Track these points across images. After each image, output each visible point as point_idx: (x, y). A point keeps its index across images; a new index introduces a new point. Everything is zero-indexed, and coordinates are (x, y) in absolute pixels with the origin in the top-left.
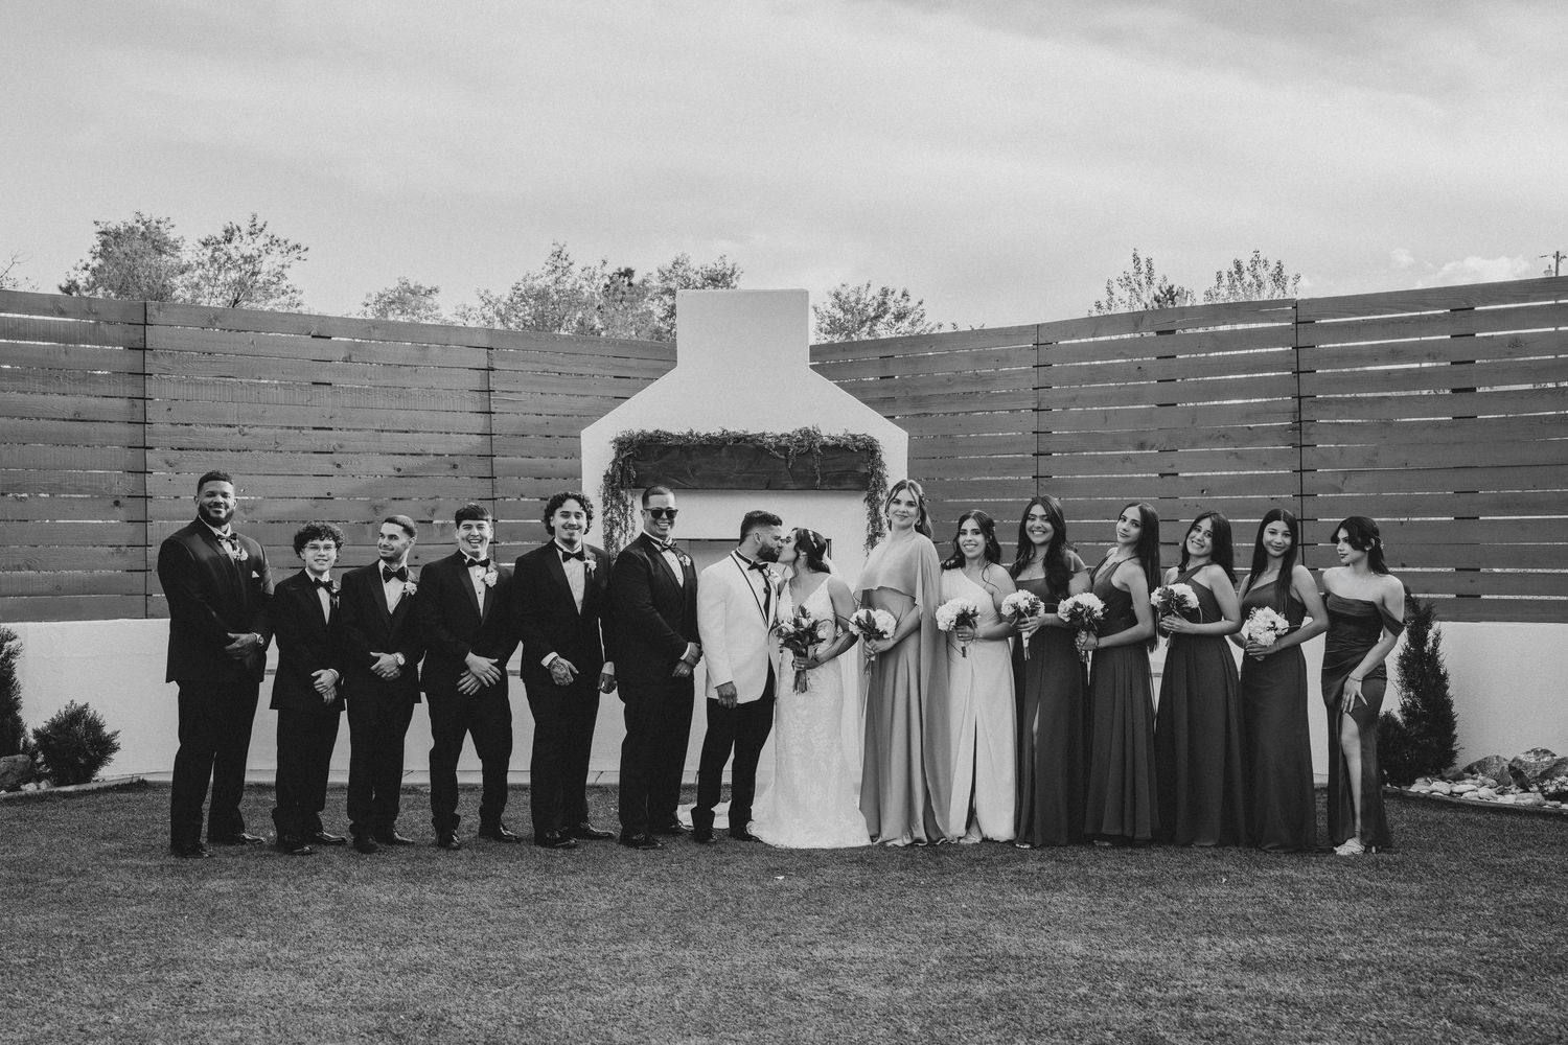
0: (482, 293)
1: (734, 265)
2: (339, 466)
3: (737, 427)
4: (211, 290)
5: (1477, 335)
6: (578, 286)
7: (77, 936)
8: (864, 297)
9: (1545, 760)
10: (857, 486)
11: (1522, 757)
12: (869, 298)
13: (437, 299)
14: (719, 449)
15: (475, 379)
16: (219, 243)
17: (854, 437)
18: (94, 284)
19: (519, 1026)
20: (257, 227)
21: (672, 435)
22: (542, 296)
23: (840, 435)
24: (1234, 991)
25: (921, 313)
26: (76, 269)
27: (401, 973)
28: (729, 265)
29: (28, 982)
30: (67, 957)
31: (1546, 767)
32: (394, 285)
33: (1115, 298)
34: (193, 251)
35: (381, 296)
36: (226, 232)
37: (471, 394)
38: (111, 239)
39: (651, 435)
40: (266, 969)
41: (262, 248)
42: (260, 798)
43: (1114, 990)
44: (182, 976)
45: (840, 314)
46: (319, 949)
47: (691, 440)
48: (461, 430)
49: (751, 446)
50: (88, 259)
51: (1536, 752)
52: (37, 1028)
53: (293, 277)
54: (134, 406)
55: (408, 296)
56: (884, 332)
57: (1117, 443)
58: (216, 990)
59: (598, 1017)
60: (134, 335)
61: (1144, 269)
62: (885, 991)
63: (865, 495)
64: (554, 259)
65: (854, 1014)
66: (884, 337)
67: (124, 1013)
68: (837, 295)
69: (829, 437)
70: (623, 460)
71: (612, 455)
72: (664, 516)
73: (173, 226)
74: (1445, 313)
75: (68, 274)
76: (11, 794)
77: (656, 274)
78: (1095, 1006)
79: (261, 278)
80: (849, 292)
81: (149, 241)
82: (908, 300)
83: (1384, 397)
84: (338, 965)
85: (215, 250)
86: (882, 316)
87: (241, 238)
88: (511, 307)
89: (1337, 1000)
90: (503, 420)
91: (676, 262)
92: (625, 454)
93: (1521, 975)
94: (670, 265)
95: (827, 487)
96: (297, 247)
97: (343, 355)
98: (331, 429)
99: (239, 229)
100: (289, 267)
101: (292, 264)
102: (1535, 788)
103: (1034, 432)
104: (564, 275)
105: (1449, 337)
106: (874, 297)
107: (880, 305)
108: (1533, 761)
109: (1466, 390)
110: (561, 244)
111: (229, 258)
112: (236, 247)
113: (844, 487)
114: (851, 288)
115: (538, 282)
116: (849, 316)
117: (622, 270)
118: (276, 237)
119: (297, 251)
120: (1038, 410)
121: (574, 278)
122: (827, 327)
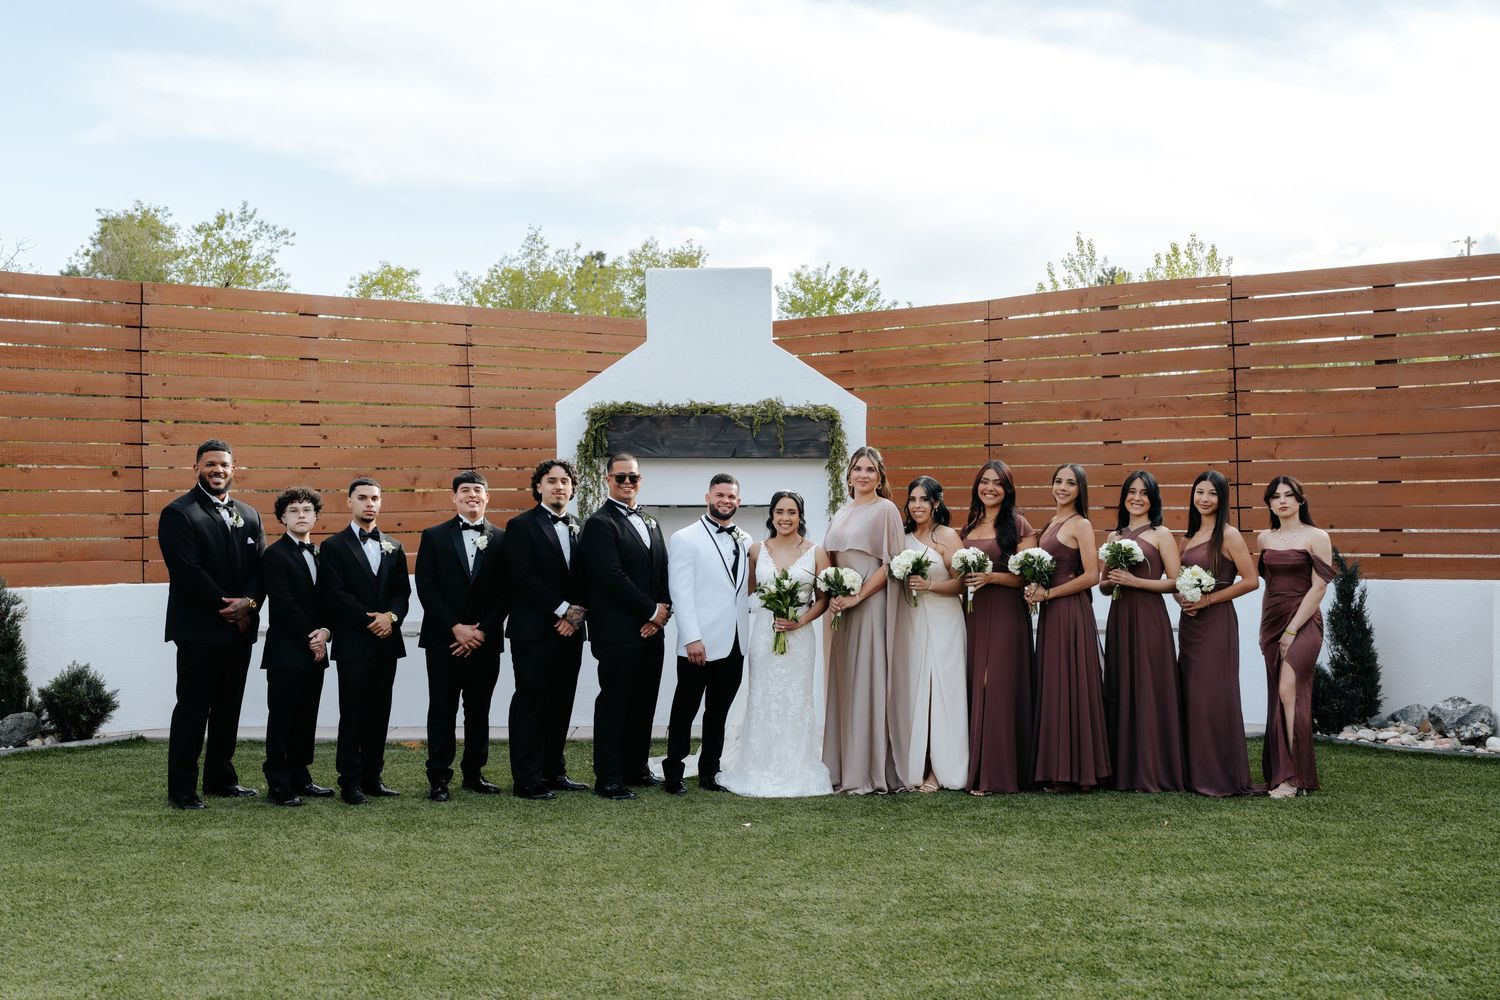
0: (461, 275)
1: (700, 248)
2: (325, 437)
3: (704, 398)
4: (204, 273)
5: (1398, 310)
6: (552, 268)
7: (82, 881)
8: (823, 277)
9: (1462, 707)
10: (818, 454)
11: (1440, 705)
12: (829, 278)
13: (418, 281)
14: (688, 419)
15: (456, 356)
16: (212, 229)
17: (815, 408)
18: (93, 269)
19: (501, 964)
20: (247, 214)
21: (643, 407)
22: (517, 277)
23: (803, 406)
24: (1176, 925)
25: (877, 292)
26: (77, 255)
27: (389, 914)
28: (695, 248)
29: (37, 923)
30: (72, 900)
31: (1462, 714)
32: (376, 268)
33: (1058, 277)
34: (188, 236)
35: (364, 278)
36: (218, 218)
37: (450, 368)
38: (111, 227)
39: (622, 407)
40: (260, 912)
41: (251, 234)
42: (251, 752)
43: (1064, 925)
44: (181, 918)
45: (801, 294)
46: (310, 893)
47: (660, 411)
48: (439, 402)
49: (717, 416)
50: (88, 245)
51: (1453, 700)
52: (47, 966)
54: (131, 381)
55: (392, 278)
56: (842, 309)
57: (1064, 412)
58: (213, 931)
59: (575, 955)
60: (132, 313)
61: (1087, 251)
62: (848, 929)
63: (826, 462)
64: (529, 242)
65: (818, 950)
66: (842, 313)
67: (127, 952)
68: (798, 276)
69: (792, 408)
70: (596, 430)
71: (585, 426)
72: (627, 480)
73: (170, 215)
74: (1368, 290)
75: (70, 259)
76: (18, 749)
77: (627, 258)
78: (1046, 941)
79: (250, 262)
80: (810, 272)
81: (147, 228)
82: (865, 280)
83: (1314, 369)
84: (328, 908)
85: (208, 236)
86: (841, 296)
87: (233, 225)
88: (489, 288)
89: (1270, 931)
90: (481, 394)
91: (645, 246)
92: (598, 424)
93: (1439, 905)
94: (640, 249)
95: (790, 455)
96: (285, 232)
97: (329, 332)
98: (318, 402)
99: (231, 216)
100: (277, 251)
101: (280, 249)
102: (1452, 734)
103: (986, 403)
104: (539, 257)
105: (1372, 312)
106: (833, 278)
107: (838, 285)
108: (1451, 708)
109: (1388, 362)
110: (536, 228)
111: (221, 244)
112: (227, 233)
113: (804, 455)
114: (811, 268)
115: (516, 264)
116: (810, 296)
117: (595, 254)
118: (265, 224)
119: (284, 236)
120: (988, 382)
121: (549, 260)
122: (788, 306)
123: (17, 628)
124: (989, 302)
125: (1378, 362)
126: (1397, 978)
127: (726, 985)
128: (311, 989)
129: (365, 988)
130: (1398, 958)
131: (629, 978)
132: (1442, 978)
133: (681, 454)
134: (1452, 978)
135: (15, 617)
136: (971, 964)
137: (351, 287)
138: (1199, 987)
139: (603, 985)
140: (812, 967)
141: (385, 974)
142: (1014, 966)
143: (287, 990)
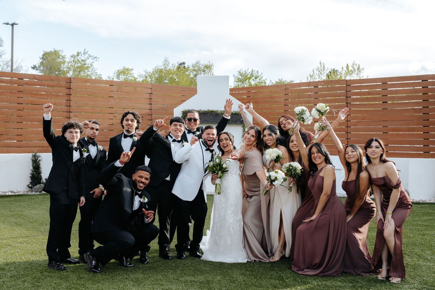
0: (145, 70)
3: (212, 109)
5: (388, 89)
6: (171, 69)
8: (247, 72)
10: (240, 123)
12: (248, 73)
13: (133, 72)
14: (207, 114)
15: (148, 96)
16: (75, 56)
18: (40, 66)
20: (86, 52)
22: (161, 71)
23: (236, 110)
25: (262, 76)
28: (211, 64)
32: (122, 68)
33: (315, 73)
34: (69, 58)
35: (118, 71)
36: (77, 53)
37: (147, 99)
38: (47, 55)
41: (87, 58)
45: (240, 77)
47: (200, 112)
48: (144, 108)
49: (215, 113)
53: (95, 65)
54: (68, 102)
55: (125, 71)
60: (68, 85)
61: (323, 66)
63: (242, 125)
64: (165, 62)
66: (252, 83)
68: (240, 72)
71: (181, 115)
72: (193, 121)
73: (63, 52)
74: (381, 84)
76: (40, 193)
79: (86, 66)
80: (243, 71)
81: (57, 56)
82: (258, 73)
85: (74, 58)
86: (252, 77)
87: (81, 55)
88: (153, 74)
90: (154, 106)
91: (197, 63)
94: (195, 63)
95: (233, 123)
96: (96, 57)
97: (116, 90)
98: (113, 108)
99: (81, 53)
100: (94, 63)
101: (95, 62)
103: (284, 111)
104: (167, 66)
105: (381, 90)
106: (250, 72)
107: (251, 75)
109: (385, 102)
110: (167, 58)
111: (78, 60)
112: (80, 58)
113: (236, 123)
114: (243, 70)
115: (160, 67)
116: (243, 77)
117: (182, 63)
118: (90, 55)
119: (96, 58)
120: (285, 105)
121: (170, 67)
122: (237, 80)
123: (40, 163)
125: (383, 102)
133: (205, 123)
135: (39, 161)
137: (115, 73)
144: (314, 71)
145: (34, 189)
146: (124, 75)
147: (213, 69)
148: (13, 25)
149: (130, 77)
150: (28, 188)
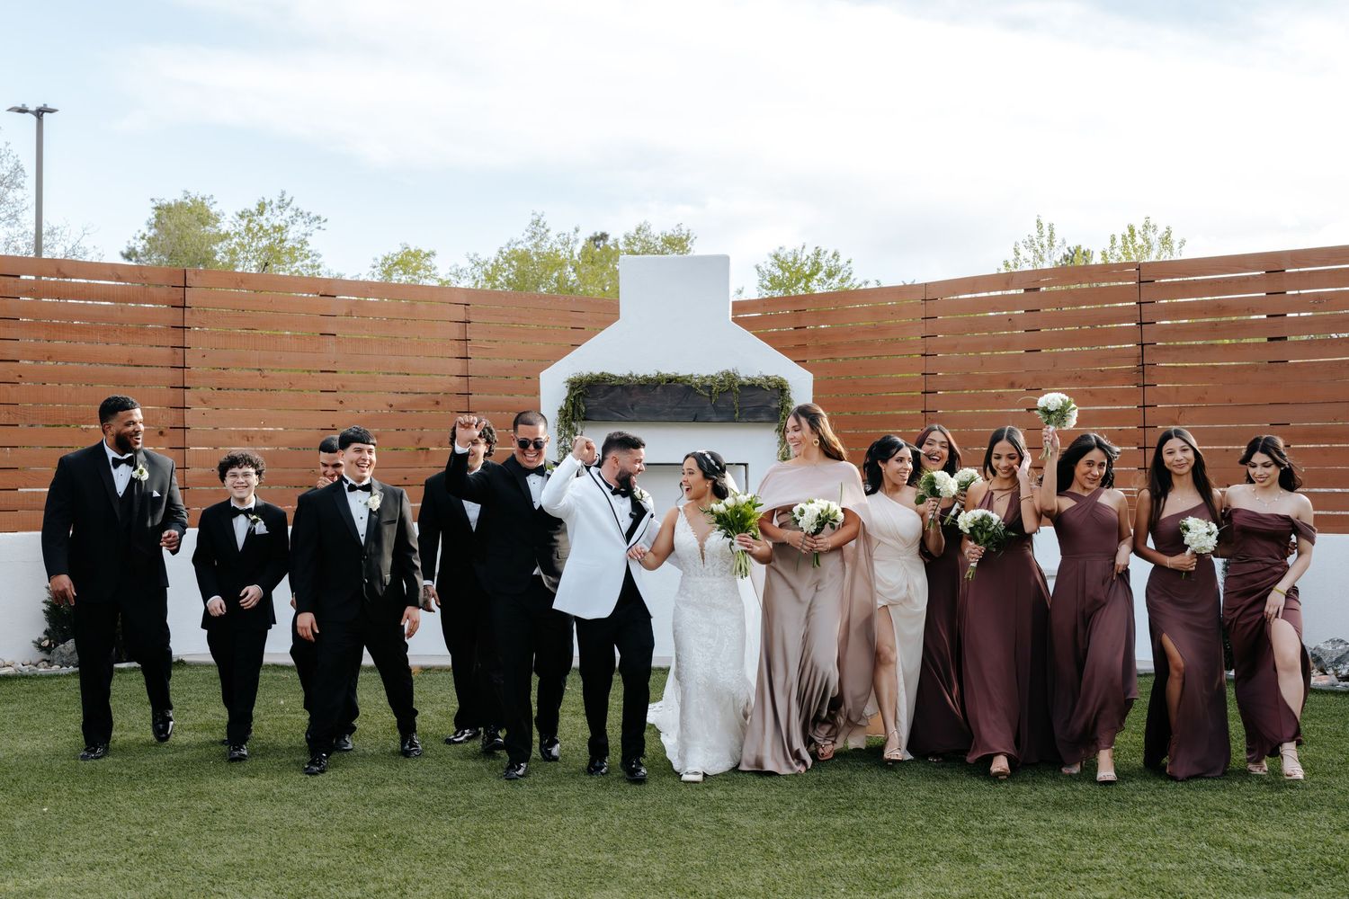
0: (472, 256)
1: (689, 230)
2: (341, 402)
3: (669, 370)
4: (245, 255)
5: (1288, 293)
6: (554, 250)
7: (127, 774)
8: (799, 257)
9: (1340, 648)
10: (768, 419)
11: (1322, 646)
12: (804, 258)
13: (434, 261)
14: (655, 387)
15: (456, 331)
16: (253, 215)
17: (767, 378)
18: (149, 250)
19: (466, 844)
20: (285, 202)
21: (615, 377)
22: (524, 258)
23: (756, 376)
25: (849, 271)
26: (135, 238)
27: (379, 805)
28: (685, 232)
29: (89, 806)
30: (118, 789)
31: (1340, 654)
32: (397, 249)
33: (1021, 257)
34: (231, 222)
35: (386, 259)
36: (259, 205)
37: (451, 342)
38: (164, 213)
39: (597, 377)
40: (272, 801)
41: (288, 220)
42: (275, 675)
43: (946, 822)
44: (206, 804)
45: (779, 273)
46: (315, 787)
47: (631, 381)
48: (443, 373)
49: (681, 385)
50: (145, 230)
51: (1333, 641)
52: (95, 838)
53: (314, 244)
54: (176, 353)
55: (410, 260)
56: (817, 287)
57: (992, 382)
58: (232, 815)
59: (529, 839)
60: (176, 295)
61: (1047, 233)
62: (761, 823)
63: (776, 425)
64: (533, 226)
65: (733, 839)
66: (817, 292)
67: (161, 829)
68: (776, 257)
69: (746, 378)
70: (574, 397)
71: (565, 393)
72: (532, 447)
73: (215, 202)
74: (1262, 274)
75: (129, 242)
77: (622, 240)
78: (928, 834)
79: (288, 245)
80: (787, 254)
81: (195, 214)
82: (837, 260)
83: (1212, 345)
84: (329, 799)
85: (250, 221)
86: (816, 274)
87: (272, 211)
88: (497, 268)
89: (1122, 830)
90: (477, 364)
91: (639, 230)
92: (576, 392)
93: (1276, 812)
94: (634, 231)
95: (744, 419)
96: (318, 218)
97: (345, 311)
98: (335, 372)
99: (270, 203)
100: (311, 235)
101: (313, 233)
102: (1331, 671)
103: (923, 374)
104: (542, 240)
105: (1264, 294)
106: (808, 257)
107: (814, 264)
108: (1330, 649)
109: (1279, 339)
110: (539, 214)
111: (261, 227)
112: (267, 219)
113: (758, 419)
114: (789, 249)
115: (520, 247)
116: (787, 274)
117: (598, 234)
118: (300, 210)
119: (317, 222)
120: (925, 355)
121: (551, 243)
122: (768, 284)
124: (926, 284)
125: (1270, 339)
126: (1219, 868)
127: (650, 863)
128: (309, 859)
129: (352, 859)
130: (1225, 852)
131: (570, 856)
132: (1258, 868)
133: (649, 418)
134: (1266, 868)
136: (860, 850)
138: (1048, 871)
139: (549, 861)
140: (726, 851)
141: (371, 850)
142: (895, 853)
143: (288, 860)
144: (1020, 251)
145: (56, 656)
146: (405, 273)
147: (692, 249)
148: (39, 113)
149: (426, 277)
150: (36, 651)
